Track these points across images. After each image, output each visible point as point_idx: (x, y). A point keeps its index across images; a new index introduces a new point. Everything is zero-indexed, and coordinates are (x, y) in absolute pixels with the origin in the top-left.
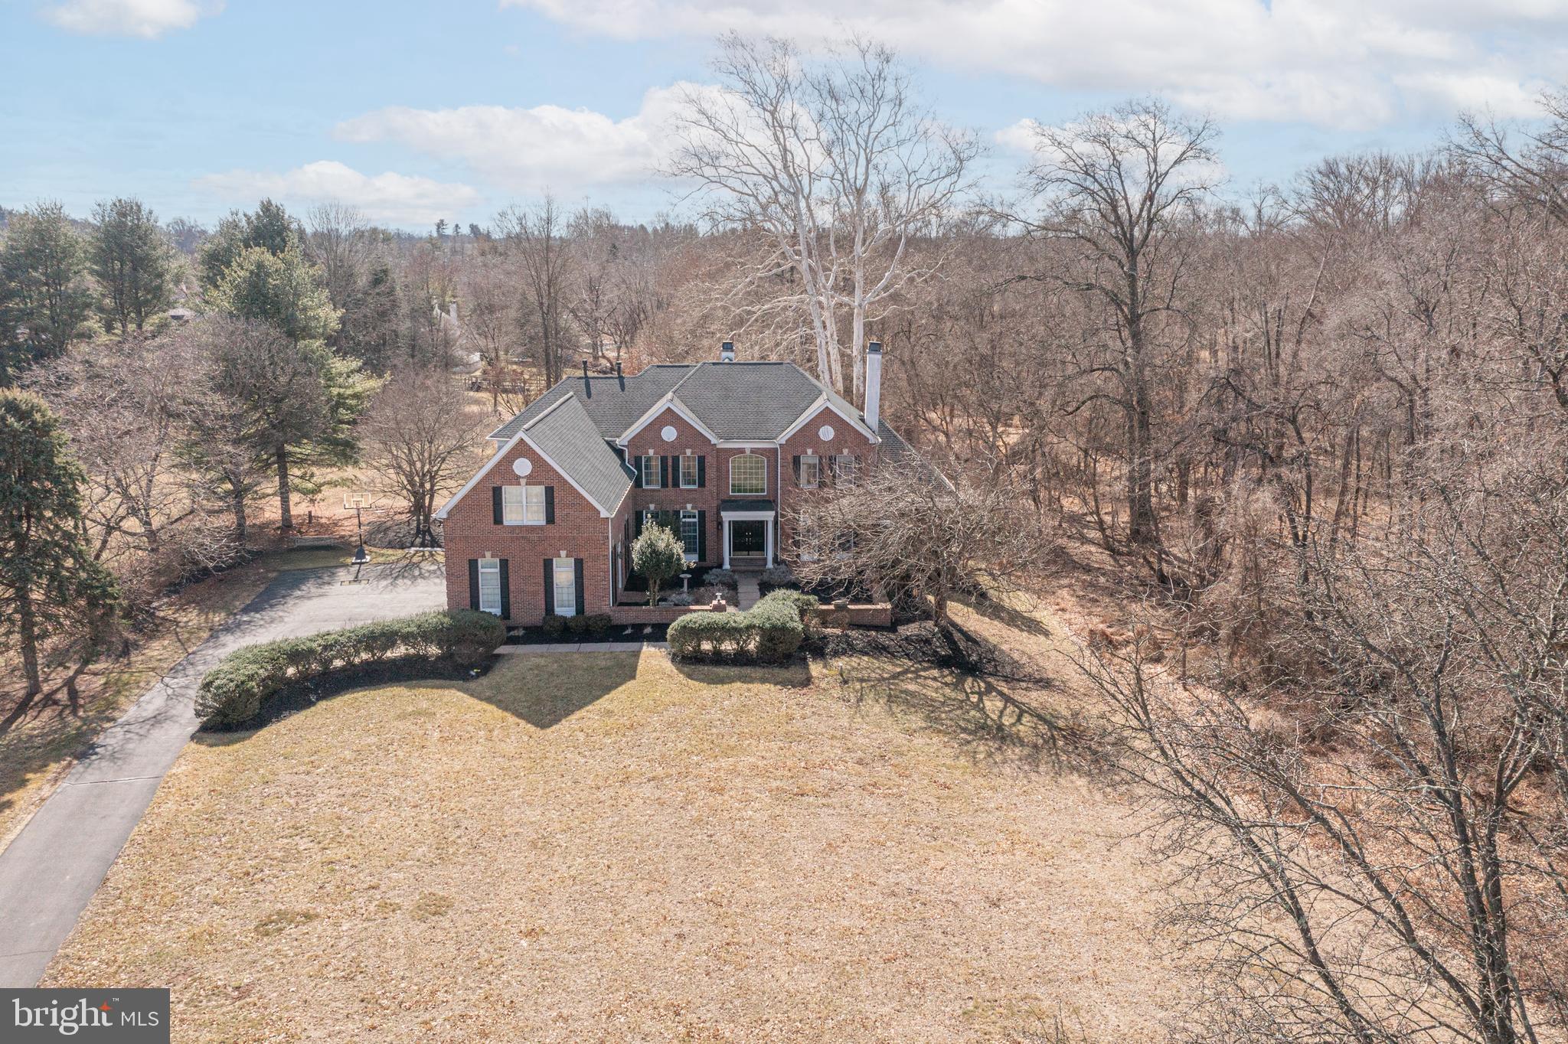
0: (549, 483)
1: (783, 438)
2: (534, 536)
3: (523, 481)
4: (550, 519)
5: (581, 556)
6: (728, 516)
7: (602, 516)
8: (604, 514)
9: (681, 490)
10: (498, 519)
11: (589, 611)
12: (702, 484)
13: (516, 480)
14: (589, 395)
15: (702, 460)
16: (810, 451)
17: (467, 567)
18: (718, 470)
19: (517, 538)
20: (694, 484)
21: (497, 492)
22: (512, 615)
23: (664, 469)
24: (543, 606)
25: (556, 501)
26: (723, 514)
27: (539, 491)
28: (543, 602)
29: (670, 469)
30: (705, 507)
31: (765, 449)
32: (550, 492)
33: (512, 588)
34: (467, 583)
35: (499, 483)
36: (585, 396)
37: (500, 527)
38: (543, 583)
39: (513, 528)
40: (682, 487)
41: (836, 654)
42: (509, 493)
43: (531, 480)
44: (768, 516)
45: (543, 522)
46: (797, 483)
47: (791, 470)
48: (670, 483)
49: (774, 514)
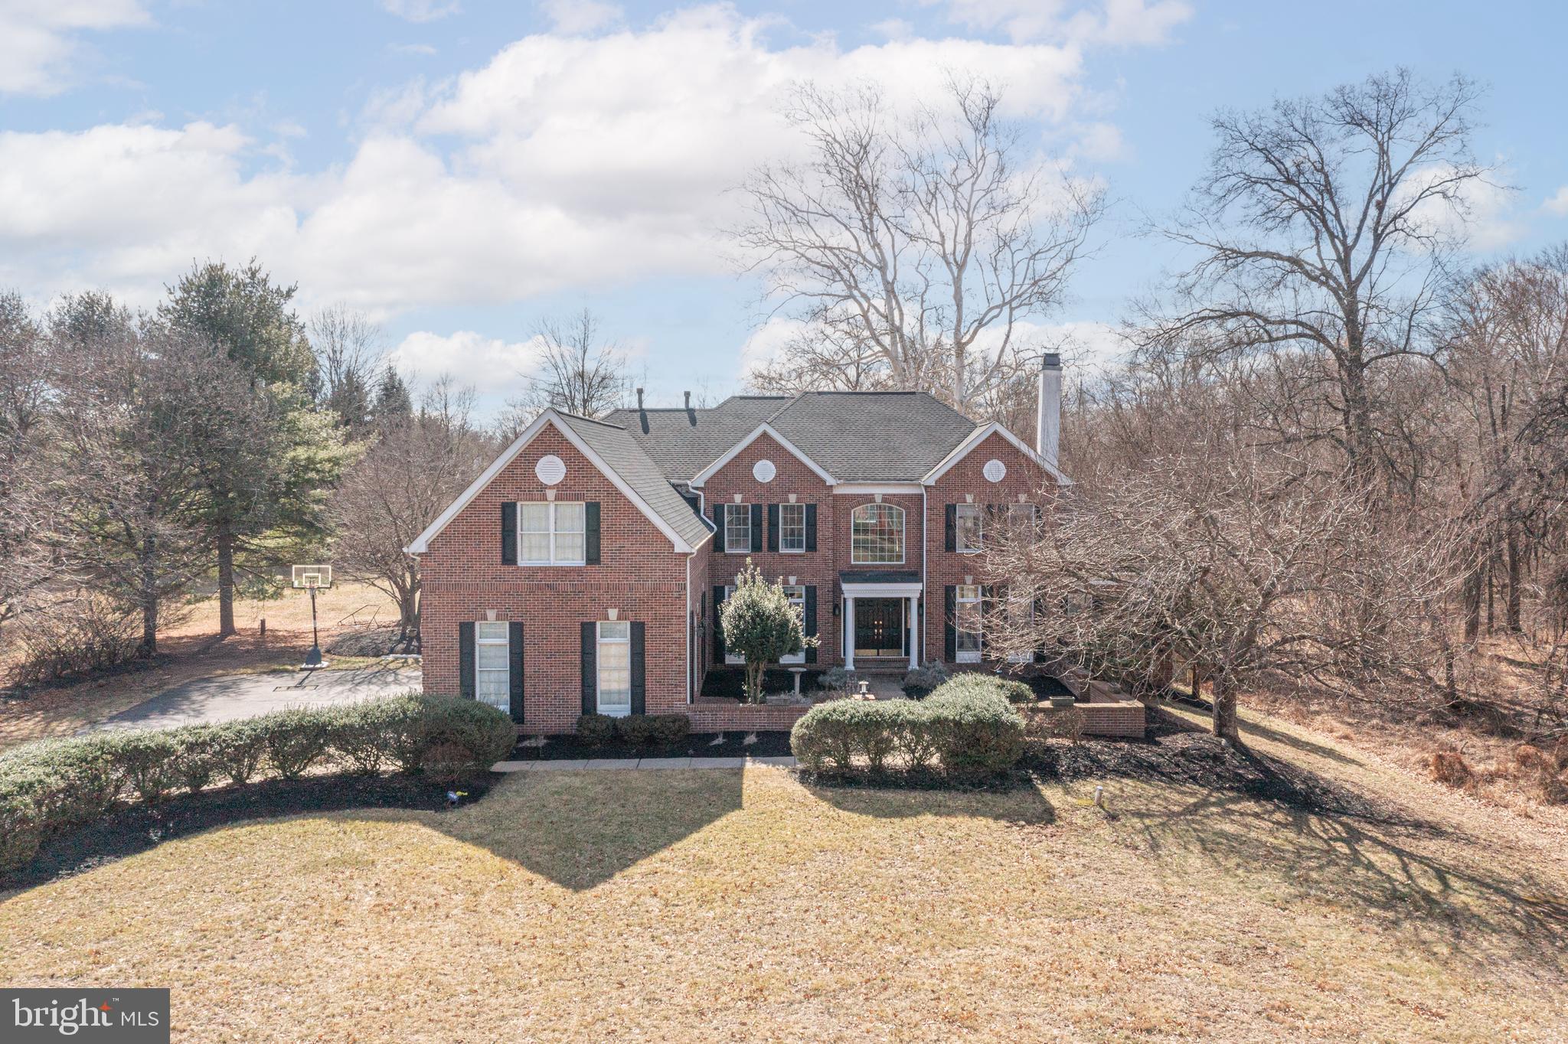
0: (591, 496)
1: (930, 478)
2: (566, 585)
3: (551, 494)
4: (593, 556)
5: (643, 617)
6: (852, 591)
7: (677, 550)
8: (680, 547)
9: (781, 555)
10: (509, 556)
11: (651, 710)
12: (812, 547)
13: (538, 492)
14: (646, 430)
15: (812, 509)
16: (969, 498)
17: (456, 635)
18: (835, 526)
19: (539, 587)
20: (800, 546)
21: (508, 513)
22: (528, 716)
23: (757, 524)
24: (579, 702)
25: (604, 526)
26: (845, 587)
27: (575, 513)
28: (578, 694)
29: (765, 525)
30: (815, 582)
31: (904, 496)
32: (593, 512)
33: (528, 670)
34: (456, 660)
35: (512, 497)
37: (511, 568)
38: (578, 662)
39: (533, 571)
40: (782, 550)
42: (528, 514)
43: (565, 492)
44: (912, 590)
45: (579, 561)
46: (950, 545)
47: (942, 526)
48: (765, 544)
49: (919, 586)
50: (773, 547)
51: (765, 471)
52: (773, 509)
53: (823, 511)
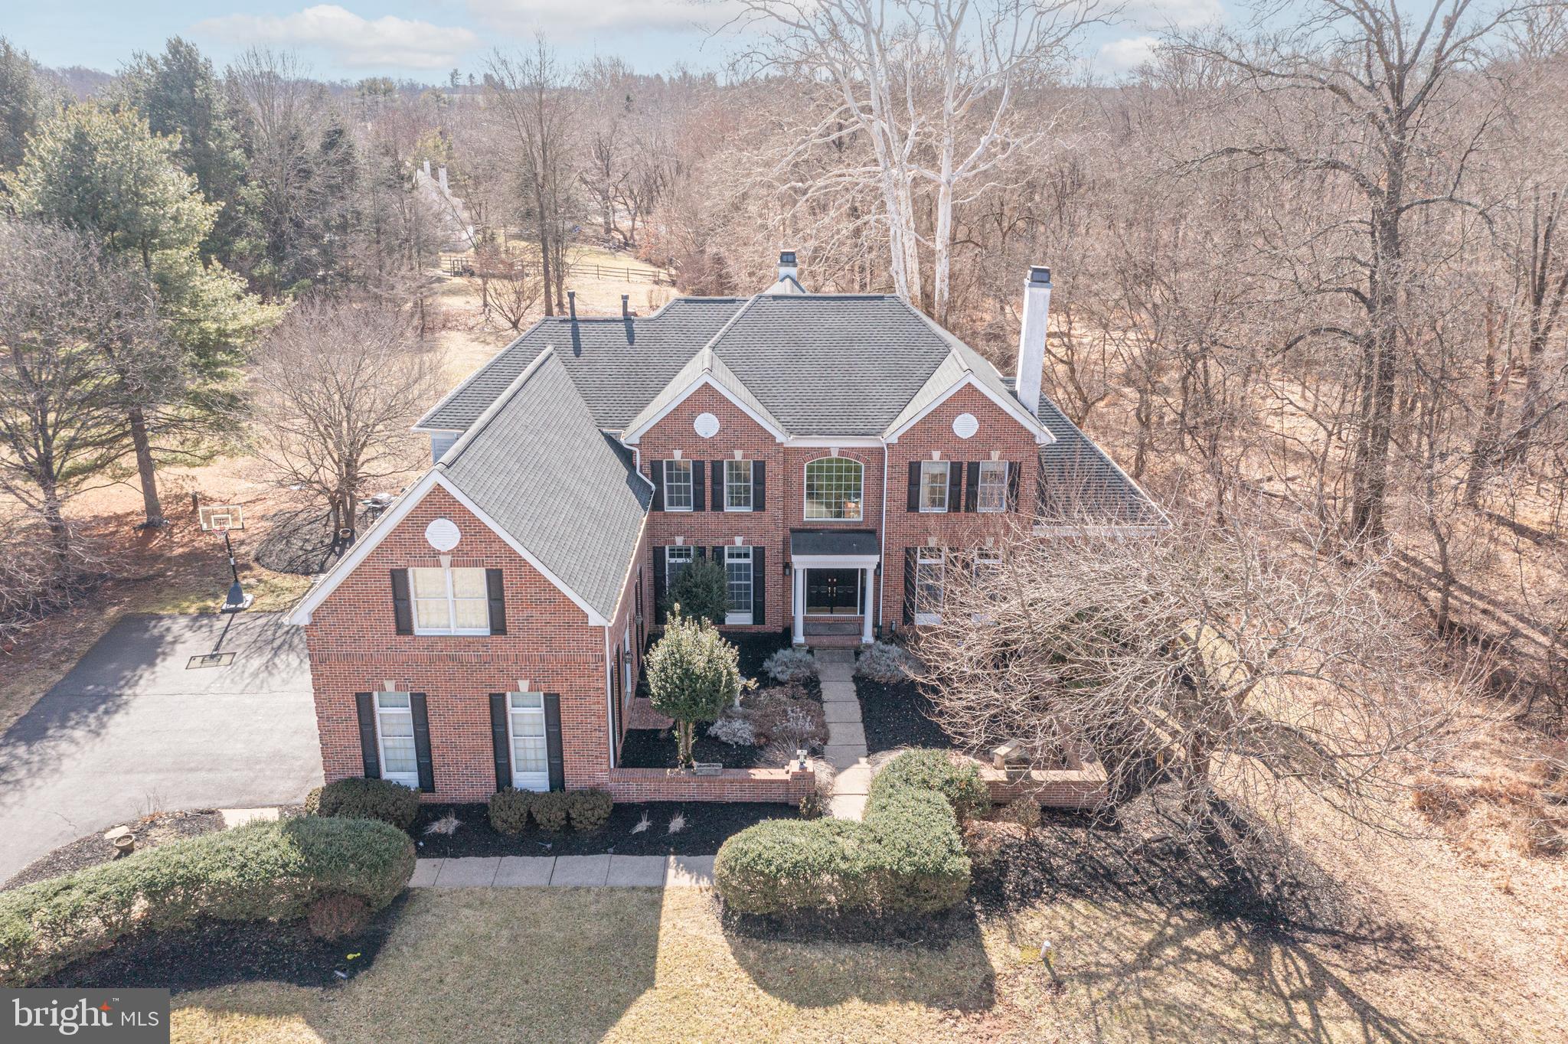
0: (493, 563)
1: (892, 434)
2: (468, 655)
3: (445, 560)
4: (498, 625)
5: (556, 689)
6: (801, 563)
7: (592, 623)
8: (595, 619)
9: (726, 515)
10: (404, 626)
11: (571, 783)
12: (760, 506)
13: (432, 558)
14: (577, 351)
15: (760, 467)
16: (936, 455)
17: (354, 707)
18: (786, 481)
19: (440, 658)
20: (747, 504)
21: (399, 581)
22: (438, 784)
23: (699, 481)
24: (493, 772)
25: (508, 594)
26: (795, 558)
27: (475, 580)
28: (491, 764)
29: (708, 482)
30: (763, 542)
31: (863, 450)
32: (495, 580)
33: (435, 741)
34: (355, 731)
35: (401, 564)
36: (571, 353)
37: (407, 638)
38: (489, 733)
39: (432, 641)
40: (728, 509)
41: (1027, 897)
42: (423, 581)
43: (460, 558)
44: (867, 562)
45: (486, 631)
46: (913, 505)
47: (904, 485)
48: (708, 503)
49: (876, 558)
50: (718, 506)
51: (707, 425)
52: (717, 466)
53: (773, 469)
